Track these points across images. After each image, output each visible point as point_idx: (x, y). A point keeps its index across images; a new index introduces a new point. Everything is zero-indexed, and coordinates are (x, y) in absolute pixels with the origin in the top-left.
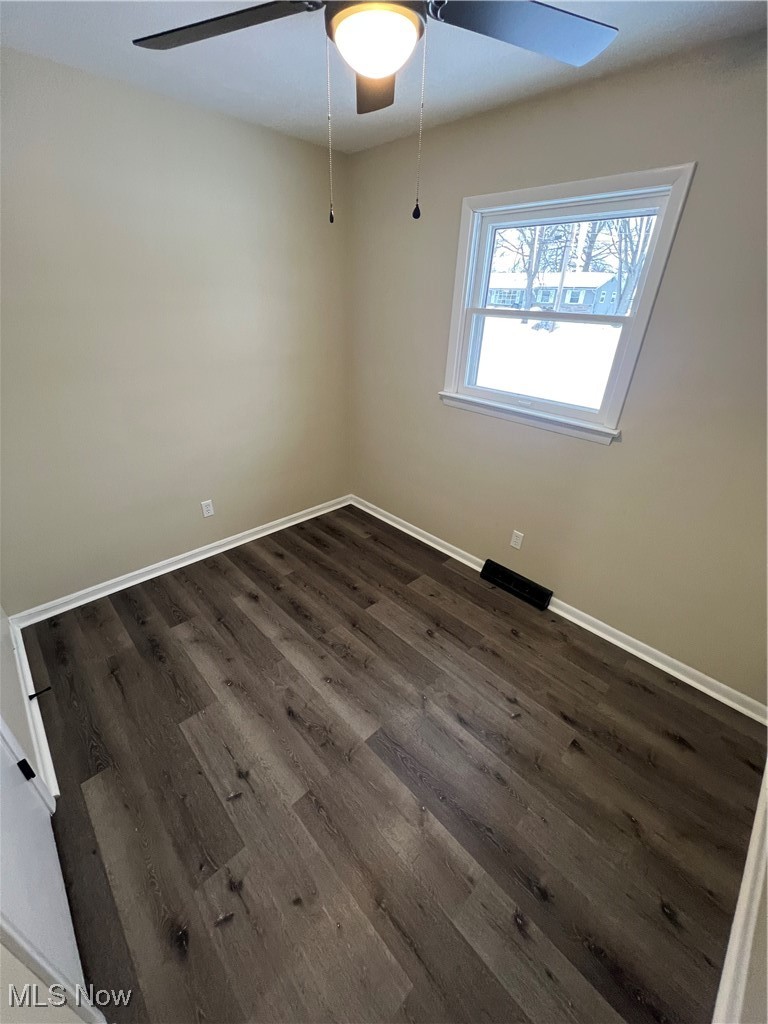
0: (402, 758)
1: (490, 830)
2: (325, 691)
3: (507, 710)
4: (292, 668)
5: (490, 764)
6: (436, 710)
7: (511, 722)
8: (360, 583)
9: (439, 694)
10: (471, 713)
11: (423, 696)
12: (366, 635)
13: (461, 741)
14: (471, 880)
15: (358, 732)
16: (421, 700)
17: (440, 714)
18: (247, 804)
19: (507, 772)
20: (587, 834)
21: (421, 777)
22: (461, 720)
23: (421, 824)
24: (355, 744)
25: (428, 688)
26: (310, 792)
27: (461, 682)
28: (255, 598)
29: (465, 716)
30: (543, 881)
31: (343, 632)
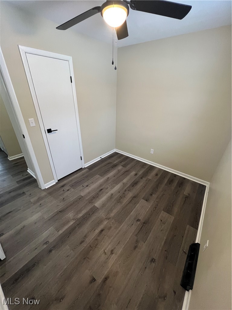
0: (90, 214)
1: (68, 237)
2: (109, 194)
3: (107, 249)
4: (114, 187)
5: (87, 239)
6: (105, 223)
7: (103, 250)
8: (155, 196)
9: (111, 223)
10: (105, 234)
11: (110, 218)
12: (131, 201)
13: (95, 230)
14: (58, 231)
15: (97, 203)
16: (108, 218)
17: (104, 224)
18: (82, 188)
19: (84, 245)
20: (61, 272)
21: (84, 219)
22: (102, 231)
23: (73, 219)
24: (94, 203)
25: (113, 220)
26: (83, 197)
27: (118, 231)
28: (136, 175)
29: (103, 232)
30: (53, 252)
31: (130, 195)
